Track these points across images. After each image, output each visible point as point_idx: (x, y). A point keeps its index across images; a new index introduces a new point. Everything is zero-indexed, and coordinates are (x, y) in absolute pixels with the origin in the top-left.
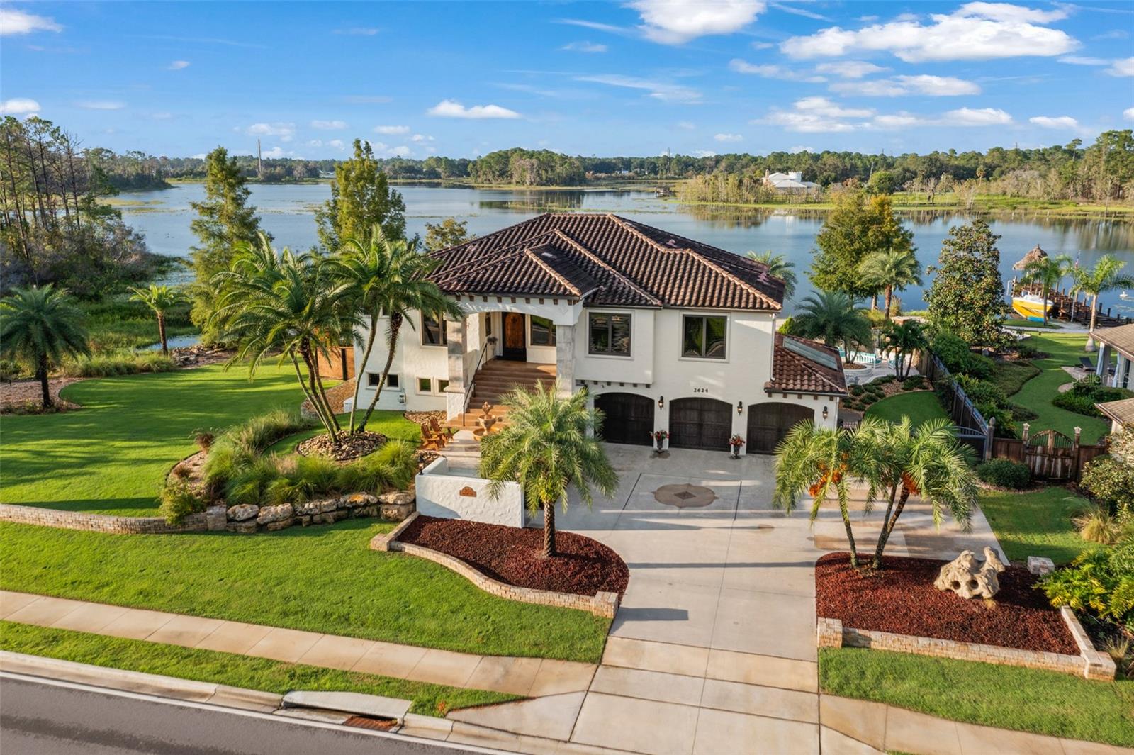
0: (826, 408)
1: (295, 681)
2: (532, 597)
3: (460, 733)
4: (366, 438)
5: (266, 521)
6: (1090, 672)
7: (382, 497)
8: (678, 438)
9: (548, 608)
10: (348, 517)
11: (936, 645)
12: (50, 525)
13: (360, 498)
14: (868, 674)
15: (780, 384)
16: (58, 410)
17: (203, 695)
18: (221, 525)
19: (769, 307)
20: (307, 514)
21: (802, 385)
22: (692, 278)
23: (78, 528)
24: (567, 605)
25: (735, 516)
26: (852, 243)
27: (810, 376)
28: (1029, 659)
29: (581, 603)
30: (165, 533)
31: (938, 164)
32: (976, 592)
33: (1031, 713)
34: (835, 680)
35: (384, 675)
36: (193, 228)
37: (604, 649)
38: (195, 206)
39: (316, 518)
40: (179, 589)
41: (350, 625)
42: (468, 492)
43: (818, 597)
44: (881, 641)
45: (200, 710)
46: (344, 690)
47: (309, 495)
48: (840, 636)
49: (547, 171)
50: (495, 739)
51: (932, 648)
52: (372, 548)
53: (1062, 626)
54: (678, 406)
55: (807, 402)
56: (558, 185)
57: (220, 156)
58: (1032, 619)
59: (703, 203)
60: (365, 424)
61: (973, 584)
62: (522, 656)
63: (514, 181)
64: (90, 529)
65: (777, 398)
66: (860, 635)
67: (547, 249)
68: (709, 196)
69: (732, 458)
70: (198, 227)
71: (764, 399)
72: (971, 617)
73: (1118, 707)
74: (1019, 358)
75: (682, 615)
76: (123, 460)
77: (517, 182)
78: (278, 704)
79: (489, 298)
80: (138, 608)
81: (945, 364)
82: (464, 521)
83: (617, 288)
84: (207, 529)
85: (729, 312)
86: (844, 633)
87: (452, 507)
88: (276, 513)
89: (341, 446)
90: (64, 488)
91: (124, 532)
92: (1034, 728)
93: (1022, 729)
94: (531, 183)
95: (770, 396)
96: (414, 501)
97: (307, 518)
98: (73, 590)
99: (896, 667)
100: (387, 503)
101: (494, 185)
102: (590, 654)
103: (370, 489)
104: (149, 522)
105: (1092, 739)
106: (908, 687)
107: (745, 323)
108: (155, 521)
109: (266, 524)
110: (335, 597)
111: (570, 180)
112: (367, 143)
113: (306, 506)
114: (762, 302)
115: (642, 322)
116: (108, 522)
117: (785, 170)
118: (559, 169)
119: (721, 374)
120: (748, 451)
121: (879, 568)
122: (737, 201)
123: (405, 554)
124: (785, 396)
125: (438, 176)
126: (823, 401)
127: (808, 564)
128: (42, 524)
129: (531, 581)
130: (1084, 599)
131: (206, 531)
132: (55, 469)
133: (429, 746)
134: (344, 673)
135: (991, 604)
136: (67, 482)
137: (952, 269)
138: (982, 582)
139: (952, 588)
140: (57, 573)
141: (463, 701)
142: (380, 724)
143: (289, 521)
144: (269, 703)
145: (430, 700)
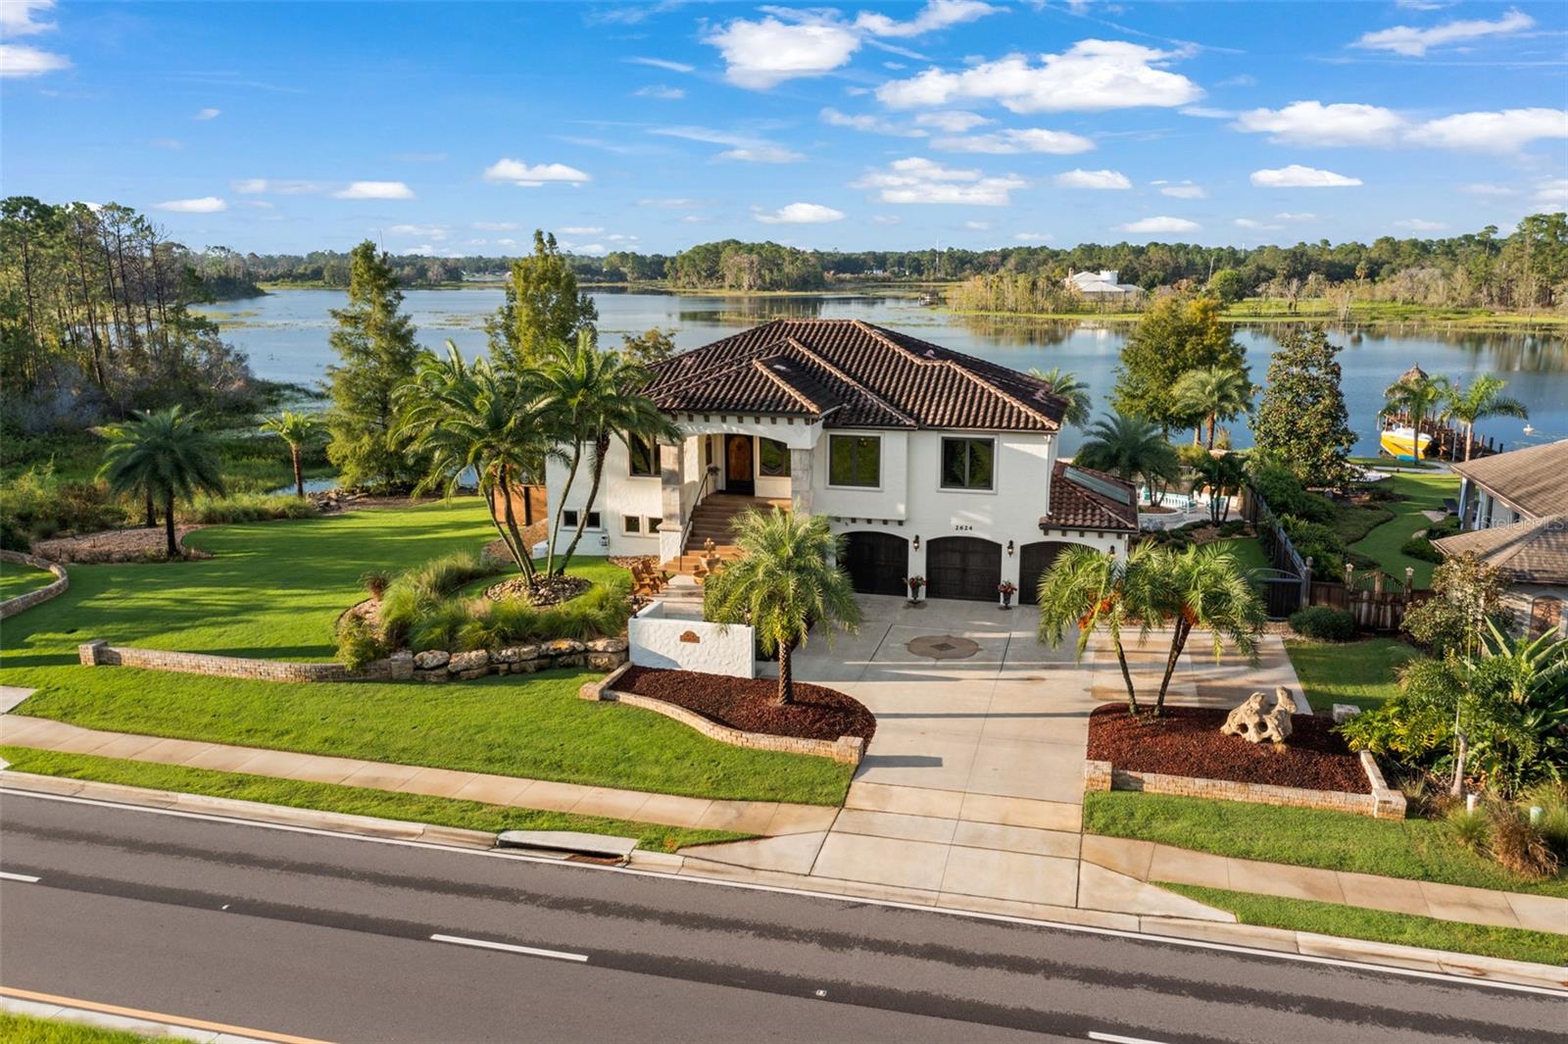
0: (1112, 548)
1: (510, 821)
2: (767, 743)
3: (692, 868)
4: (567, 582)
5: (458, 669)
6: (1379, 810)
7: (590, 644)
8: (938, 585)
9: (784, 755)
10: (550, 667)
11: (1214, 786)
12: (211, 673)
13: (564, 645)
14: (1138, 815)
15: (1058, 520)
16: (186, 558)
17: (411, 835)
18: (407, 673)
19: (1043, 426)
20: (504, 662)
21: (1084, 520)
22: (953, 394)
23: (244, 676)
24: (806, 751)
25: (1002, 668)
26: (1165, 358)
27: (1094, 510)
28: (1314, 798)
29: (822, 749)
30: (344, 681)
31: (1305, 260)
32: (1265, 735)
33: (1310, 849)
34: (1100, 819)
35: (606, 816)
36: (333, 342)
37: (847, 793)
38: (335, 314)
39: (515, 667)
40: (369, 737)
41: (563, 771)
42: (690, 637)
43: (1090, 746)
44: (1156, 784)
45: (410, 847)
46: (564, 830)
47: (506, 641)
48: (1109, 778)
49: (771, 271)
50: (729, 873)
51: (1210, 789)
52: (582, 697)
53: (1359, 771)
54: (938, 548)
55: (1090, 540)
56: (787, 289)
57: (367, 251)
58: (1325, 763)
59: (983, 313)
60: (564, 566)
61: (1262, 726)
62: (757, 800)
63: (726, 284)
64: (258, 678)
65: (1055, 537)
66: (1131, 777)
67: (779, 360)
68: (992, 304)
69: (1001, 608)
70: (339, 340)
71: (1039, 537)
72: (1257, 761)
73: (1405, 843)
74: (1370, 500)
75: (936, 762)
76: (280, 609)
77: (731, 286)
78: (492, 843)
79: (711, 418)
80: (326, 755)
81: (1270, 504)
82: (683, 672)
83: (864, 406)
84: (391, 678)
85: (996, 433)
86: (1114, 776)
87: (671, 656)
88: (470, 659)
89: (538, 590)
90: (219, 636)
91: (298, 680)
92: (1311, 863)
93: (1298, 863)
94: (750, 287)
95: (1046, 534)
96: (627, 650)
97: (504, 667)
98: (248, 737)
99: (1170, 809)
100: (596, 651)
101: (700, 290)
102: (832, 798)
103: (576, 635)
104: (326, 669)
105: (1371, 872)
106: (1179, 826)
107: (1015, 446)
108: (333, 668)
109: (458, 673)
110: (544, 744)
111: (803, 283)
112: (551, 235)
113: (504, 652)
114: (1035, 422)
115: (893, 447)
116: (280, 670)
117: (1095, 269)
118: (788, 269)
119: (988, 507)
120: (1021, 601)
121: (1159, 717)
122: (1029, 311)
123: (620, 703)
124: (1064, 535)
125: (622, 277)
126: (1110, 540)
127: (1083, 715)
128: (202, 672)
129: (764, 728)
130: (1384, 740)
131: (390, 680)
132: (204, 617)
133: (659, 878)
134: (562, 814)
135: (1280, 748)
136: (223, 629)
137: (1281, 388)
138: (1271, 722)
139: (1239, 732)
140: (228, 721)
141: (694, 839)
142: (605, 860)
143: (485, 669)
144: (482, 842)
145: (658, 838)
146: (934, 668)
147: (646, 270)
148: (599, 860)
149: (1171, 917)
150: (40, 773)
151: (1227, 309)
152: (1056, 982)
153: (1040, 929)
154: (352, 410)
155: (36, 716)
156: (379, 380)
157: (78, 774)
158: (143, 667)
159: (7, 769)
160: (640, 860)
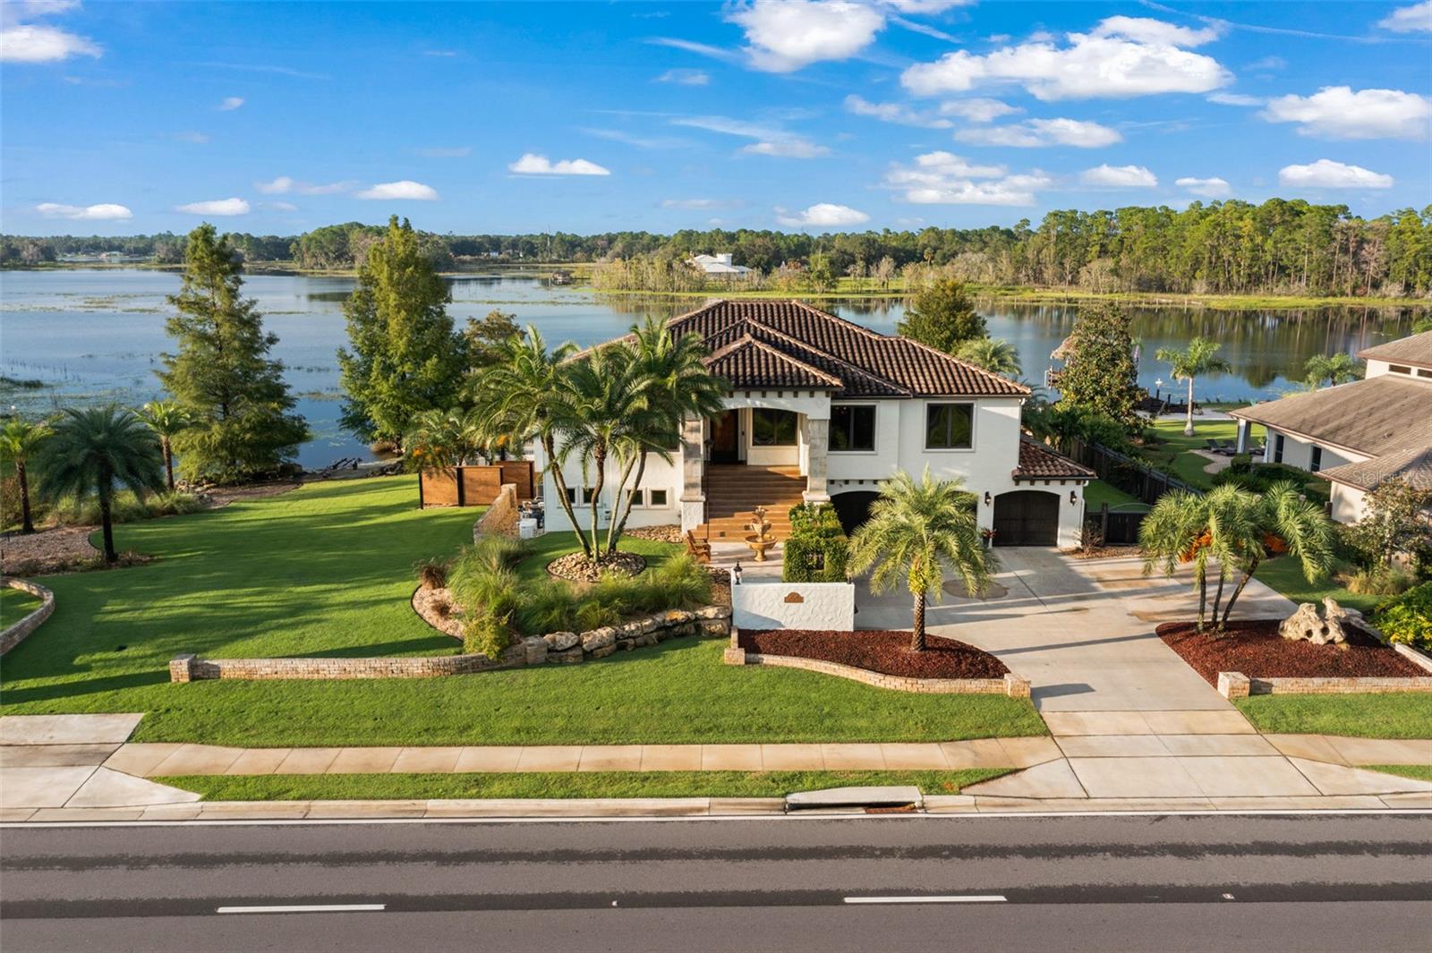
0: (1073, 493)
1: (782, 785)
2: (942, 686)
4: (624, 556)
5: (593, 648)
7: (699, 613)
9: (960, 695)
10: (669, 637)
11: (1329, 682)
12: (332, 676)
13: (679, 615)
14: (1288, 713)
15: (1028, 471)
17: (700, 810)
18: (542, 657)
19: (1018, 392)
20: (629, 637)
21: (1048, 471)
22: (924, 366)
23: (372, 676)
24: (978, 690)
25: (1043, 603)
26: (940, 331)
27: (1052, 461)
29: (994, 686)
30: (484, 671)
31: (875, 245)
32: (1329, 637)
34: (1265, 721)
36: (170, 329)
37: (1044, 722)
38: (172, 300)
39: (639, 641)
40: (560, 722)
41: (777, 734)
42: (794, 598)
44: (1283, 686)
45: (715, 821)
46: (841, 786)
47: (628, 615)
48: (1248, 685)
50: (1021, 805)
51: (1326, 685)
52: (727, 662)
53: (1403, 659)
55: (1054, 488)
57: (207, 233)
58: (1381, 655)
59: (624, 292)
60: (617, 540)
61: (1325, 631)
62: (975, 738)
63: (356, 265)
64: (390, 676)
65: (1025, 486)
66: (1263, 683)
68: (631, 282)
70: (178, 327)
71: (1011, 487)
72: (1335, 660)
74: (1144, 443)
75: (1084, 689)
76: (338, 605)
78: (784, 807)
80: (531, 745)
82: (788, 631)
84: (527, 663)
85: (976, 398)
86: (1251, 683)
87: (775, 617)
88: (601, 637)
89: (607, 566)
90: (301, 639)
91: (436, 674)
95: (1017, 484)
96: (731, 617)
97: (631, 642)
98: (429, 736)
99: (1311, 706)
100: (707, 619)
101: (329, 271)
102: (1037, 729)
103: (680, 606)
104: (463, 661)
106: (1325, 719)
107: (992, 409)
108: (473, 658)
109: (592, 651)
110: (738, 710)
112: (407, 220)
113: (627, 628)
114: (1009, 388)
117: (711, 252)
119: (967, 464)
121: (1224, 630)
123: (765, 665)
124: (1032, 483)
126: (1071, 486)
127: (1150, 636)
128: (321, 676)
129: (920, 673)
130: (1418, 633)
131: (525, 665)
132: (262, 621)
133: (971, 818)
134: (824, 773)
135: (1344, 647)
136: (298, 632)
138: (1331, 628)
139: (1306, 637)
140: (397, 723)
141: (963, 780)
142: (901, 809)
143: (614, 646)
144: (772, 807)
145: (934, 782)
146: (988, 608)
147: (262, 251)
148: (896, 809)
149: (1401, 793)
150: (248, 800)
151: (835, 287)
152: (1382, 858)
153: (1320, 817)
154: (197, 399)
155: (166, 741)
156: (224, 367)
157: (294, 793)
158: (247, 677)
159: (202, 800)
160: (933, 805)
